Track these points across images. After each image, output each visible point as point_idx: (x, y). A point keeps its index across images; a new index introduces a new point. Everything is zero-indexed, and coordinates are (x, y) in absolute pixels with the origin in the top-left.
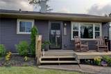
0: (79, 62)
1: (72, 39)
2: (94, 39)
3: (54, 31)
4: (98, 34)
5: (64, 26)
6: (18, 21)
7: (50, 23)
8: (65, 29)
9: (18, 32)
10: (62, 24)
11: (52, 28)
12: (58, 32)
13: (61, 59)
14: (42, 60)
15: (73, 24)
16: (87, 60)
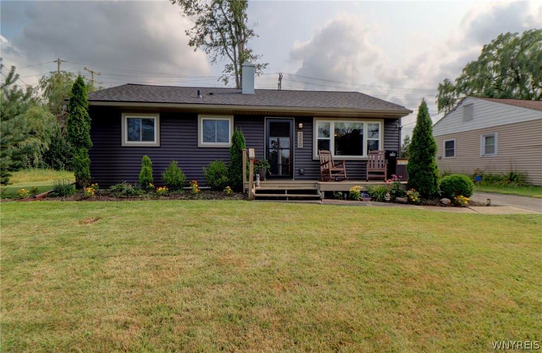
0: (322, 195)
1: (316, 156)
2: (365, 156)
3: (275, 139)
4: (373, 147)
5: (298, 129)
6: (201, 120)
7: (266, 124)
8: (300, 134)
9: (202, 143)
10: (293, 124)
11: (272, 134)
12: (284, 142)
13: (290, 192)
14: (257, 192)
15: (318, 124)
16: (337, 192)
